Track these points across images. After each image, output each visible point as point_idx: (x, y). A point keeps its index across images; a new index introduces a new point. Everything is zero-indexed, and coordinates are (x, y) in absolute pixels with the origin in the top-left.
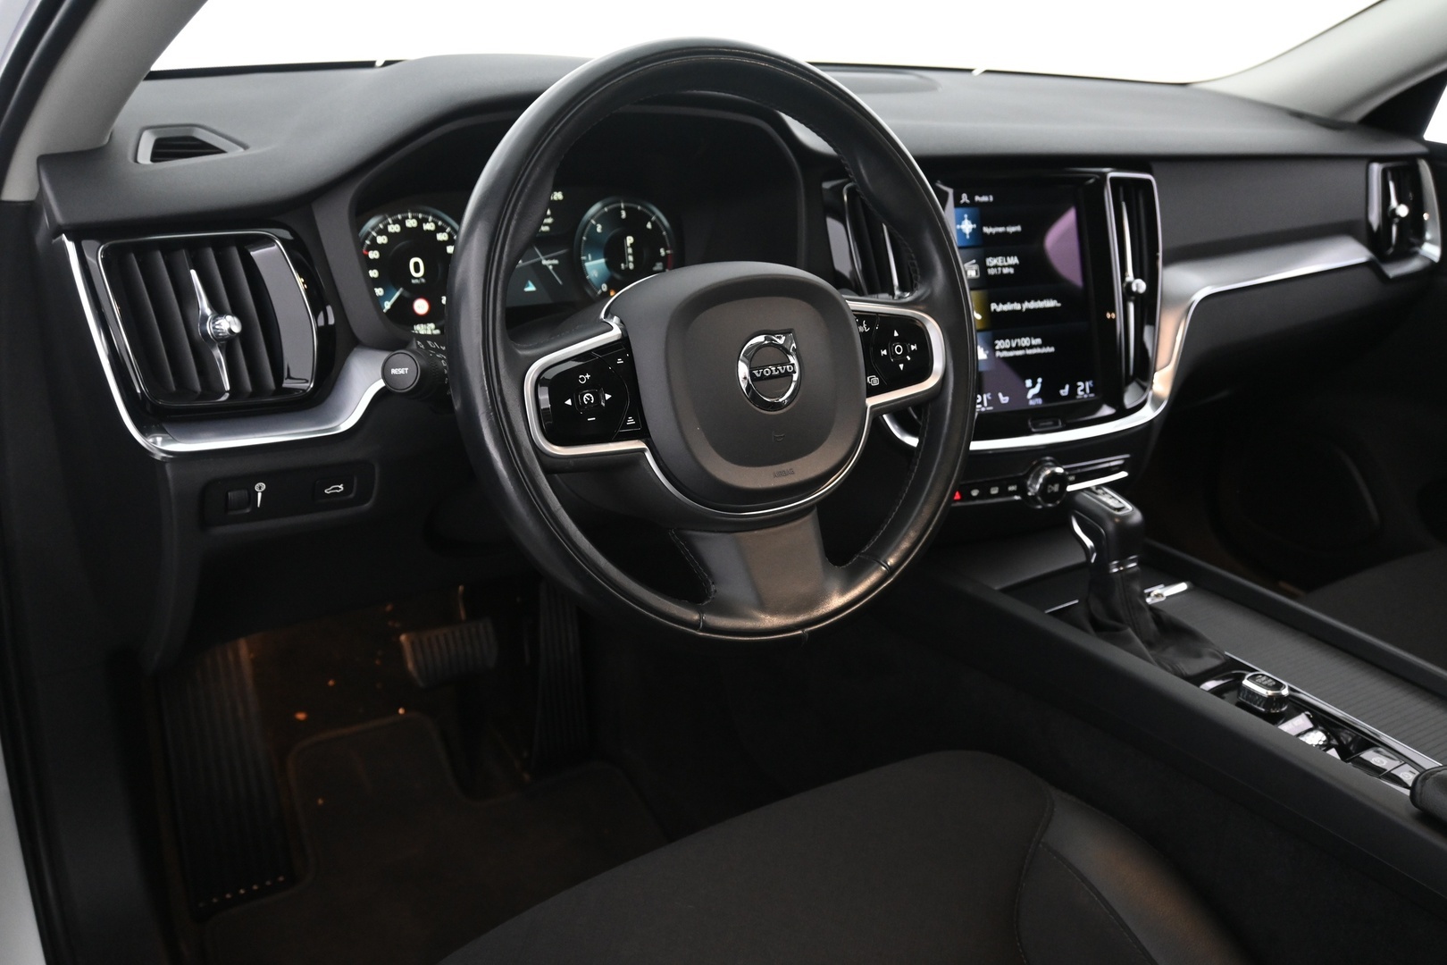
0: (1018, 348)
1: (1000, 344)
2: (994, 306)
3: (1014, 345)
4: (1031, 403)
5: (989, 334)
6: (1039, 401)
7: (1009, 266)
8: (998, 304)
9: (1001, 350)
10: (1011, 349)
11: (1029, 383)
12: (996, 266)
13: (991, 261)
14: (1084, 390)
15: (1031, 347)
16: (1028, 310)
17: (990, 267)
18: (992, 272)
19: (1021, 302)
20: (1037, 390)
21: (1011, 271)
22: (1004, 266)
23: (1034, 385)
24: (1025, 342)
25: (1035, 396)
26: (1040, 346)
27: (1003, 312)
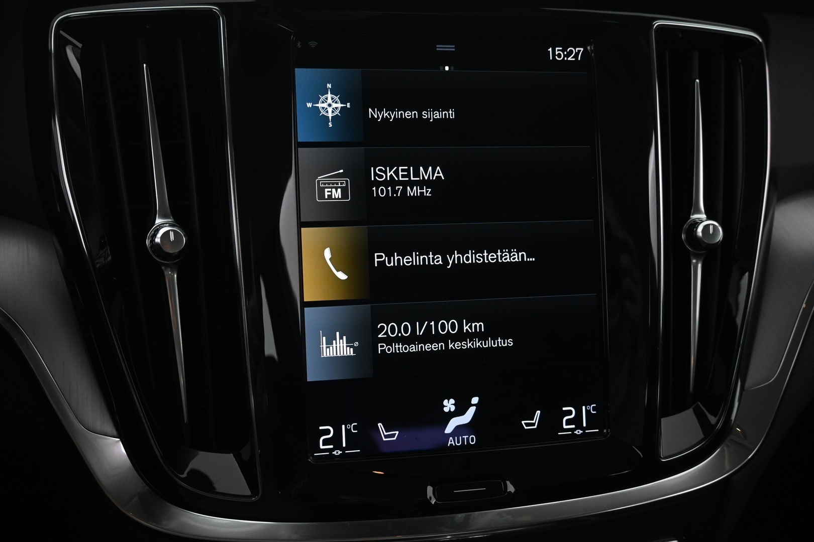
0: (428, 337)
1: (386, 329)
2: (379, 258)
3: (420, 332)
4: (451, 441)
5: (365, 309)
6: (472, 439)
7: (422, 184)
8: (389, 255)
9: (389, 341)
10: (413, 339)
11: (449, 405)
12: (392, 183)
13: (383, 173)
14: (577, 421)
15: (461, 336)
16: (458, 266)
17: (378, 184)
18: (381, 192)
19: (445, 252)
20: (467, 418)
21: (427, 192)
22: (412, 184)
23: (460, 410)
24: (448, 326)
25: (459, 429)
26: (482, 336)
27: (400, 269)
